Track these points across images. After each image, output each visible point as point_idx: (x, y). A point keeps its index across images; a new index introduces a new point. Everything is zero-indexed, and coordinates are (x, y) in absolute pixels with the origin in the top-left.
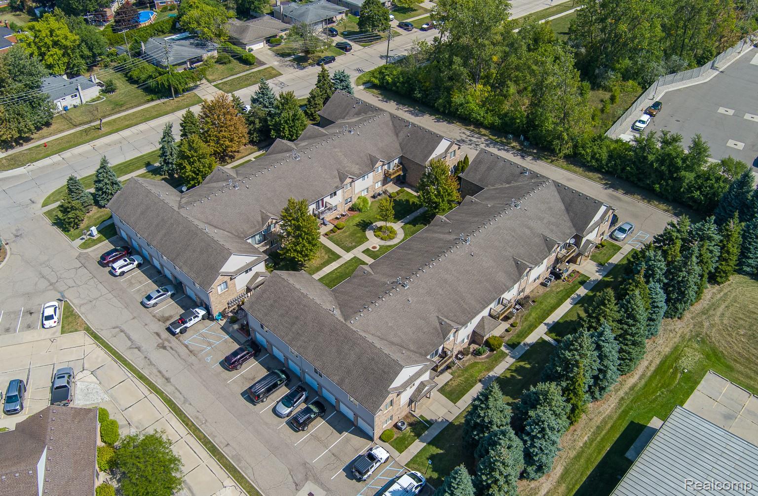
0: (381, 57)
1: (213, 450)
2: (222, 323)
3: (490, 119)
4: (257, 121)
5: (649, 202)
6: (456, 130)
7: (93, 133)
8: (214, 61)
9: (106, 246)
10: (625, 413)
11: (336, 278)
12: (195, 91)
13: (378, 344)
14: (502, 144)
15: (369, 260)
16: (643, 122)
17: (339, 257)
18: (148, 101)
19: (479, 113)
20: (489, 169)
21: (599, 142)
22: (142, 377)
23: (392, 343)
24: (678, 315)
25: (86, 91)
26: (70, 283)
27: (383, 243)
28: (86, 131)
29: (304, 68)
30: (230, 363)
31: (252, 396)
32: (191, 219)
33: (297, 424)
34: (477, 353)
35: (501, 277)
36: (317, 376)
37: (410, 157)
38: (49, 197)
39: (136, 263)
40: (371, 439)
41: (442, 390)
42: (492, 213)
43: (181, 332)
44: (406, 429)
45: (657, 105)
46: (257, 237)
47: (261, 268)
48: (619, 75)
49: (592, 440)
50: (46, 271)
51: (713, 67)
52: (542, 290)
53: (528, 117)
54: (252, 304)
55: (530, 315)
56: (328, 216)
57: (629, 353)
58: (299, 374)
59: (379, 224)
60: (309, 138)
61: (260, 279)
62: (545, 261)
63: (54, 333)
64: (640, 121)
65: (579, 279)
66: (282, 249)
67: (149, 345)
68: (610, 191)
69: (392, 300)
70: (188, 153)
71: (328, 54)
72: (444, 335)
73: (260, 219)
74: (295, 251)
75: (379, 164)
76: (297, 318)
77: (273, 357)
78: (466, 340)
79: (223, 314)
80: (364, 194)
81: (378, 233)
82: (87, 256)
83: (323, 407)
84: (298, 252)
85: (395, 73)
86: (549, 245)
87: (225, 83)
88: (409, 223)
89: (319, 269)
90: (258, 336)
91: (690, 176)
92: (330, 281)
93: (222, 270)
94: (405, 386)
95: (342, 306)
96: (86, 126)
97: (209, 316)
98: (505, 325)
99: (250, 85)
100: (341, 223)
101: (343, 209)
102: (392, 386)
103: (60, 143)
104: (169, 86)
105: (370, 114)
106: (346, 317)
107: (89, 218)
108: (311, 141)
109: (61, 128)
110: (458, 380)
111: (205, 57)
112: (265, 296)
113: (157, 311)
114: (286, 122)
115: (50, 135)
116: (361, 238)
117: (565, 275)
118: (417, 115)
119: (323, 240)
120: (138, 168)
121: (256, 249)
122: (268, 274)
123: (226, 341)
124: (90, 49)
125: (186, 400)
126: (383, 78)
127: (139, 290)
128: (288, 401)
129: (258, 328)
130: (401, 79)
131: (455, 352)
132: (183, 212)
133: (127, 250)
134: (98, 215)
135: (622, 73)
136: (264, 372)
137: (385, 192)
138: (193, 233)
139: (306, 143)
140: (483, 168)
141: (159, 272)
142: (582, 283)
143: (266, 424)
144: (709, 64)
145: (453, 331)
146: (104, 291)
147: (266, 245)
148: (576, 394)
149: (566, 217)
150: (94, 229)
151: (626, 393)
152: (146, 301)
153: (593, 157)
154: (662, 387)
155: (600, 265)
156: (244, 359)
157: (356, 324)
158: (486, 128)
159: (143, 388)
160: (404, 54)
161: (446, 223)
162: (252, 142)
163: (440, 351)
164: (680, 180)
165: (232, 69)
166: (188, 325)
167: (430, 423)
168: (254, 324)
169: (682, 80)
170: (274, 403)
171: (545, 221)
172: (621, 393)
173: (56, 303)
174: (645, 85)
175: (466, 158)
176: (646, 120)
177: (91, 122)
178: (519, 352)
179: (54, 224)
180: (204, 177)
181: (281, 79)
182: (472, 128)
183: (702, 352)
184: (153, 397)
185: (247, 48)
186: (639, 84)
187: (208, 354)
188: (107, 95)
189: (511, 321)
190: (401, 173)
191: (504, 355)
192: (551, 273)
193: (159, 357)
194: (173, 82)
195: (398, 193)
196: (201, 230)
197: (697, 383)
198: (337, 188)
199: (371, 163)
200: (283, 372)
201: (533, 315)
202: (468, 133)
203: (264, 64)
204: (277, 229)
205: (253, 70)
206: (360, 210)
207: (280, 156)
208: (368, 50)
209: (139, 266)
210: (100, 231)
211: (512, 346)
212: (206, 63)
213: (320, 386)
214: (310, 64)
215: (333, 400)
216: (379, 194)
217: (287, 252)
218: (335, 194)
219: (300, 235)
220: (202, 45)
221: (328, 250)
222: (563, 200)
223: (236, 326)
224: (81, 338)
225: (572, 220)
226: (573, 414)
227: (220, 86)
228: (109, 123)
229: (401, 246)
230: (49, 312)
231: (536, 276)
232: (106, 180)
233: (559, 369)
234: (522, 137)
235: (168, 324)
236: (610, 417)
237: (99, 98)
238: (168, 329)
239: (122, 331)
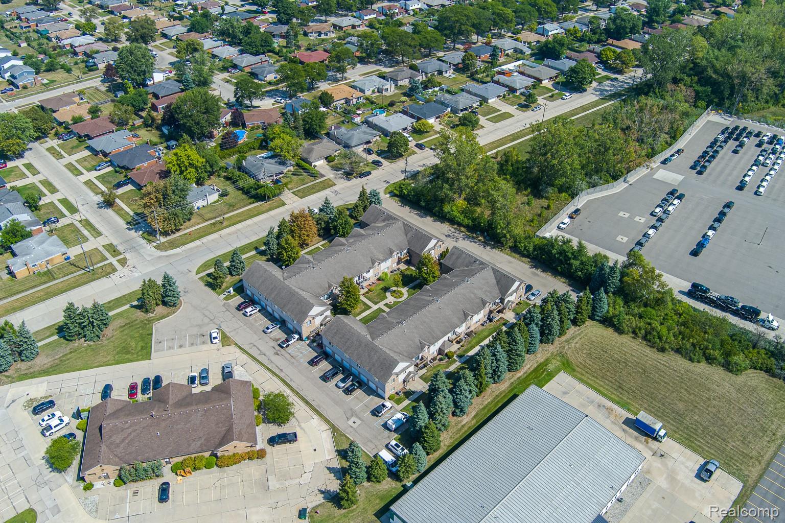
0: (402, 172)
1: (307, 403)
2: (308, 342)
3: (466, 221)
4: (323, 223)
5: (555, 277)
6: (446, 228)
7: (219, 226)
8: (290, 173)
9: (238, 300)
10: (512, 390)
11: (369, 320)
12: (280, 197)
13: (388, 352)
14: (473, 238)
15: (387, 310)
16: (565, 224)
17: (370, 307)
18: (251, 204)
19: (460, 218)
20: (458, 258)
21: (529, 240)
22: (268, 369)
23: (395, 352)
24: (551, 342)
25: (211, 196)
26: (222, 319)
27: (396, 300)
28: (214, 224)
29: (351, 179)
30: (313, 363)
31: (325, 378)
32: (291, 286)
33: (348, 391)
34: (441, 360)
35: (455, 320)
36: (358, 368)
37: (413, 249)
38: (199, 268)
39: (258, 309)
40: (384, 399)
41: (421, 377)
42: (454, 285)
43: (286, 347)
44: (402, 395)
45: (577, 211)
46: (326, 296)
47: (328, 313)
48: (556, 189)
49: (492, 402)
50: (207, 313)
51: (625, 181)
52: (481, 328)
53: (488, 222)
54: (325, 332)
55: (472, 341)
56: (365, 284)
57: (515, 360)
58: (348, 368)
59: (394, 289)
60: (355, 236)
61: (328, 319)
62: (482, 312)
63: (218, 346)
64: (562, 223)
65: (503, 322)
66: (339, 303)
67: (270, 353)
68: (534, 270)
69: (396, 331)
70: (286, 246)
71: (367, 169)
72: (422, 348)
73: (327, 286)
74: (347, 304)
75: (395, 254)
76: (348, 339)
77: (335, 360)
78: (435, 353)
79: (308, 338)
80: (386, 270)
81: (393, 294)
82: (229, 305)
83: (361, 384)
84: (348, 305)
85: (409, 188)
86: (484, 303)
87: (299, 191)
88: (411, 288)
89: (359, 314)
90: (327, 349)
91: (576, 263)
92: (365, 321)
93: (309, 314)
94: (401, 372)
95: (371, 334)
96: (213, 221)
97: (301, 339)
98: (459, 346)
99: (315, 193)
100: (372, 288)
101: (374, 279)
102: (394, 372)
103: (198, 233)
104: (265, 195)
105: (391, 221)
106: (373, 339)
107: (227, 282)
108: (356, 239)
109: (198, 222)
110: (430, 373)
111: (285, 171)
112: (332, 328)
113: (272, 335)
114: (341, 225)
115: (192, 226)
116: (383, 296)
117: (495, 320)
118: (422, 217)
119: (362, 298)
120: (250, 251)
121: (325, 303)
122: (332, 317)
123: (310, 352)
124: (211, 166)
125: (291, 380)
126: (402, 191)
127: (261, 324)
128: (343, 381)
129: (328, 345)
130: (413, 194)
131: (429, 359)
132: (286, 282)
133: (251, 302)
134: (231, 281)
135: (558, 188)
136: (331, 367)
137: (398, 269)
138: (293, 294)
139: (353, 240)
140: (454, 257)
141: (271, 314)
142: (504, 324)
143: (332, 391)
144: (622, 179)
145: (427, 347)
146: (242, 324)
147: (330, 300)
148: (481, 376)
149: (497, 288)
150: (231, 289)
151: (515, 381)
152: (266, 330)
153: (525, 249)
154: (535, 378)
155: (517, 314)
156: (320, 360)
157: (378, 342)
158: (464, 227)
159: (269, 374)
160: (417, 169)
161: (429, 290)
162: (319, 235)
163: (420, 357)
164: (571, 265)
165: (303, 180)
166: (290, 343)
167: (414, 392)
168: (325, 342)
169: (601, 191)
170: (336, 382)
171: (484, 290)
172: (512, 380)
173: (217, 330)
174: (573, 196)
175: (447, 249)
176: (566, 222)
177: (216, 218)
178: (463, 360)
179: (206, 285)
180: (294, 260)
181: (335, 188)
182: (456, 226)
183: (561, 362)
184: (275, 378)
185: (313, 164)
186: (569, 195)
187: (301, 358)
188: (223, 198)
189: (461, 344)
190: (408, 258)
191: (455, 361)
192: (488, 318)
193: (276, 359)
194: (268, 193)
195: (406, 270)
196: (297, 293)
197: (554, 377)
198: (370, 268)
199: (391, 253)
200: (341, 367)
201: (474, 341)
202: (453, 230)
203: (324, 176)
204: (337, 291)
205: (317, 181)
206: (383, 280)
207: (337, 248)
208: (393, 165)
209: (259, 311)
210: (234, 290)
211: (460, 357)
212: (286, 176)
213: (359, 373)
214: (355, 177)
215: (365, 380)
216: (395, 271)
217: (342, 304)
218: (369, 271)
219: (350, 296)
220: (283, 163)
221: (365, 304)
222: (496, 277)
223: (315, 344)
224: (232, 348)
225: (500, 289)
226: (481, 388)
227: (296, 193)
228: (228, 219)
229: (405, 303)
230: (214, 335)
231: (478, 320)
232: (237, 261)
233: (475, 365)
234: (486, 234)
235: (279, 342)
236: (504, 391)
237: (218, 201)
238: (279, 345)
239: (254, 346)
